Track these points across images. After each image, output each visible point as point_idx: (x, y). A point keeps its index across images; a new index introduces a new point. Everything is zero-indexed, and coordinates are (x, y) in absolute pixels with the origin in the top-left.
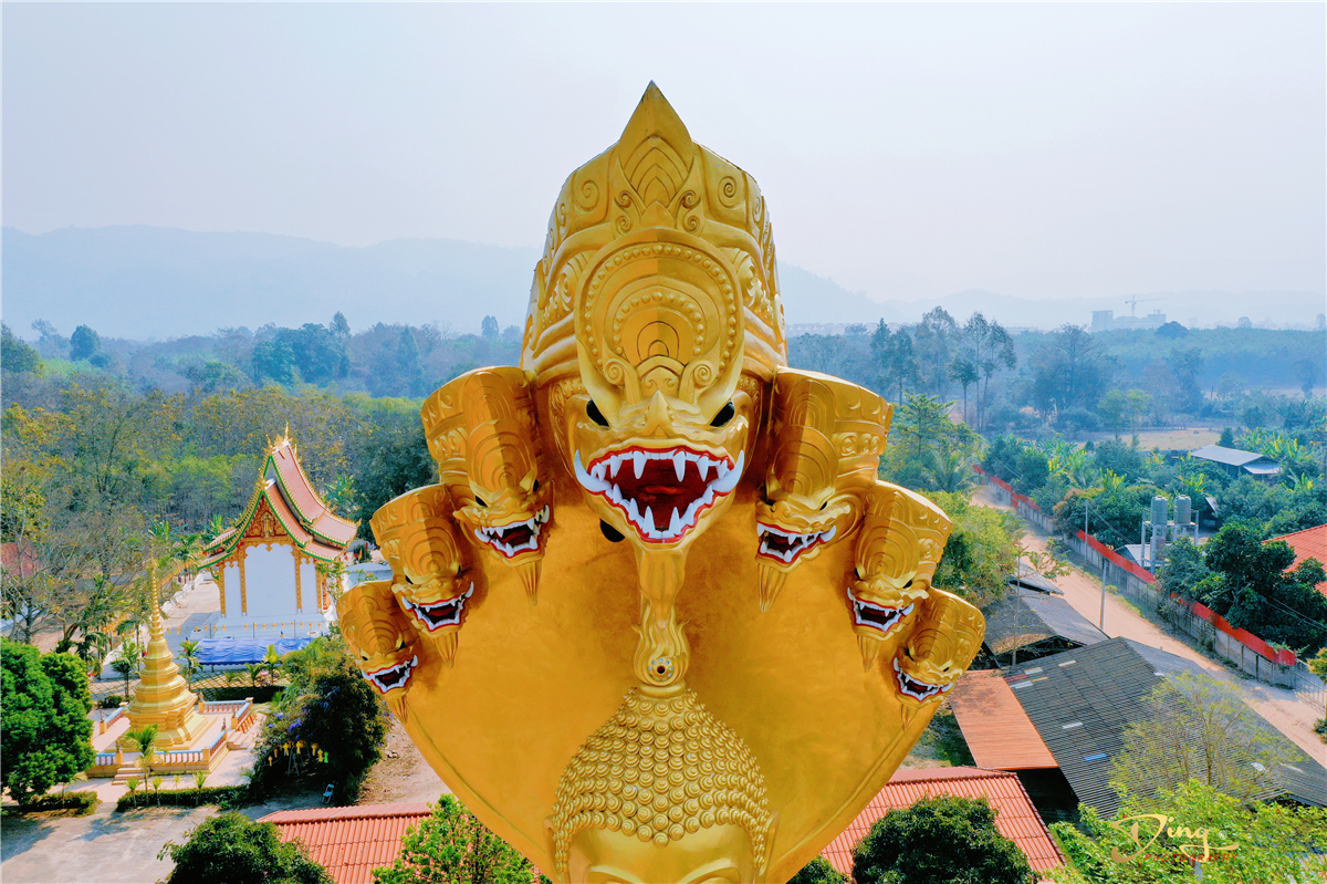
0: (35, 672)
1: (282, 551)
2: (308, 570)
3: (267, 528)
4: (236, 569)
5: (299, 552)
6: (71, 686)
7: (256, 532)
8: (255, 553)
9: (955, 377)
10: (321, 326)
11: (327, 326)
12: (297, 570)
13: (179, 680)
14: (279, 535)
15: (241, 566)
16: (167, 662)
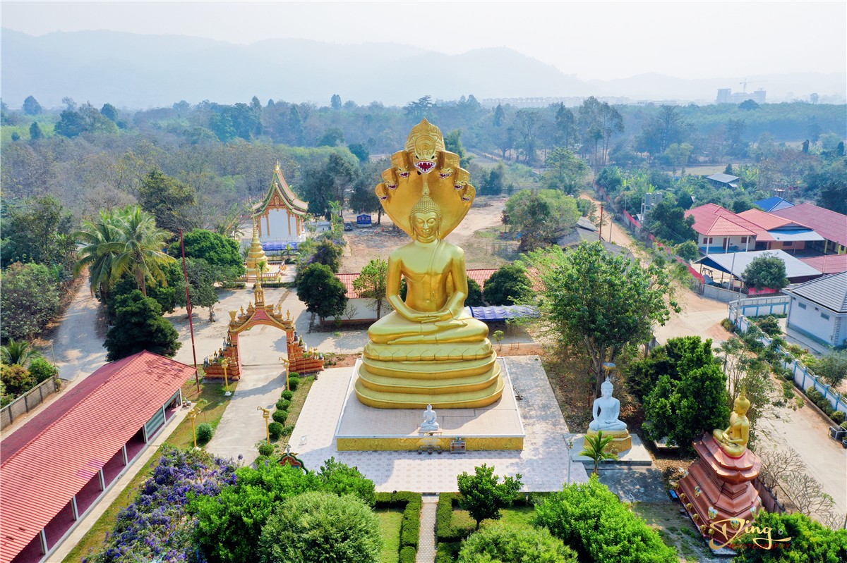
0: (225, 243)
1: (283, 211)
2: (293, 219)
3: (277, 203)
4: (265, 218)
5: (289, 212)
6: (235, 248)
7: (273, 204)
8: (272, 212)
9: (591, 137)
10: (245, 104)
11: (248, 105)
12: (289, 219)
13: (262, 252)
14: (282, 205)
15: (267, 217)
16: (258, 245)
